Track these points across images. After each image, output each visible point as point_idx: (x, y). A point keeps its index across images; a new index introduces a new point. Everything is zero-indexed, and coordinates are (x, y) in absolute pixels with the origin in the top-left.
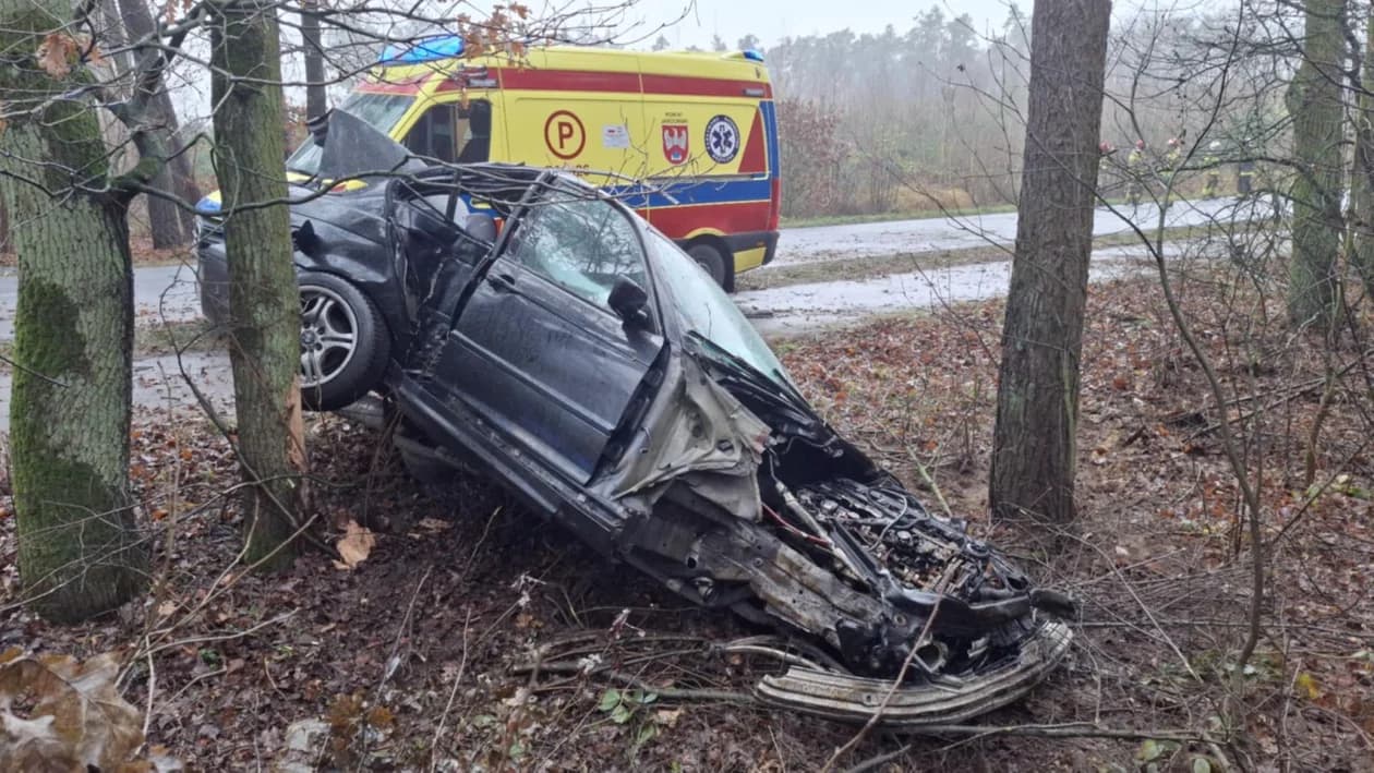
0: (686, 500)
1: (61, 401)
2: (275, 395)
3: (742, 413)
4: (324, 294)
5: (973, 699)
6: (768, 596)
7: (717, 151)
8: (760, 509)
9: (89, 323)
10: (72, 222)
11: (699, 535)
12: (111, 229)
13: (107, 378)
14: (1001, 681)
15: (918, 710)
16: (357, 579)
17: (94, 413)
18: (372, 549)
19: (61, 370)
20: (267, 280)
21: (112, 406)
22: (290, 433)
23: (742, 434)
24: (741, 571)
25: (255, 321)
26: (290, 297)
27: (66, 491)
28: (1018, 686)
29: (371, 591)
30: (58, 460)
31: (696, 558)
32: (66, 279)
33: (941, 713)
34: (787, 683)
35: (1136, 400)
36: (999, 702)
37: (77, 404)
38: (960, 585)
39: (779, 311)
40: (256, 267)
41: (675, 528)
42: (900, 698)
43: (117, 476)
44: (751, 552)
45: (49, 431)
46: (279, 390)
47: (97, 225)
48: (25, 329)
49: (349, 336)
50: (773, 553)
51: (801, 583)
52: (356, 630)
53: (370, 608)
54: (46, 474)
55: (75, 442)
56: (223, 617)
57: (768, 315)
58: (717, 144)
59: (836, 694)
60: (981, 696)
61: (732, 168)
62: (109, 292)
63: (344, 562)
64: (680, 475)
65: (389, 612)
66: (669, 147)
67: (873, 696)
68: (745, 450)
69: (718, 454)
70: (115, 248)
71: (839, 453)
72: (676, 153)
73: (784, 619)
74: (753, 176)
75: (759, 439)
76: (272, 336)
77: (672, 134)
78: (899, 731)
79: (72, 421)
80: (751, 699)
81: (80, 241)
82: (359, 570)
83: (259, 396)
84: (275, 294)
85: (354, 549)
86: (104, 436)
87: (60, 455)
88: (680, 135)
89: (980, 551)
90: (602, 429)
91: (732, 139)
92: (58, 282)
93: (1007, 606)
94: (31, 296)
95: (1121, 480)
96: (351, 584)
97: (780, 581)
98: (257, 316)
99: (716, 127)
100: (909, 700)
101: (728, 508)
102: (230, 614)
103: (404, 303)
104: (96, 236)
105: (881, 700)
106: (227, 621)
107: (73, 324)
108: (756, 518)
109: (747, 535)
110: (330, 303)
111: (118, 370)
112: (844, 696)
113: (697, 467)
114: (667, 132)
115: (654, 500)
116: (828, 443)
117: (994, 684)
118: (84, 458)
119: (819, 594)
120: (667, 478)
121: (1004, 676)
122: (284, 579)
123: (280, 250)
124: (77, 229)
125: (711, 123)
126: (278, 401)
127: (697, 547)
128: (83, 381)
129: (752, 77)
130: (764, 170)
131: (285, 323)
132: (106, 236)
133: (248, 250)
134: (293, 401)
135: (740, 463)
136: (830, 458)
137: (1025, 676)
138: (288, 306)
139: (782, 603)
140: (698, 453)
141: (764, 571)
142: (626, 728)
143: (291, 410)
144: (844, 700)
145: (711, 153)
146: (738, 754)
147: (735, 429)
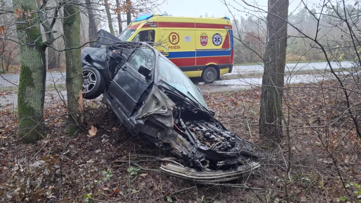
0: (154, 122)
1: (27, 93)
2: (75, 94)
3: (169, 100)
4: (90, 71)
5: (218, 177)
6: (174, 147)
7: (216, 43)
8: (173, 125)
9: (35, 75)
10: (31, 53)
11: (159, 131)
12: (41, 54)
13: (38, 88)
14: (229, 174)
15: (201, 178)
16: (92, 139)
17: (35, 96)
18: (97, 133)
19: (28, 86)
20: (74, 67)
21: (39, 95)
22: (78, 103)
23: (168, 105)
24: (168, 141)
25: (71, 76)
26: (80, 71)
27: (27, 113)
28: (235, 176)
29: (94, 142)
30: (26, 106)
31: (158, 137)
32: (30, 65)
33: (208, 179)
34: (167, 167)
35: (324, 111)
36: (228, 179)
37: (31, 93)
38: (219, 147)
39: (230, 85)
40: (71, 64)
41: (153, 129)
42: (196, 174)
43: (39, 111)
44: (171, 136)
45: (25, 99)
46: (76, 93)
47: (37, 53)
48: (21, 76)
49: (95, 81)
50: (177, 136)
51: (182, 144)
52: (87, 151)
53: (92, 146)
54: (23, 109)
55: (30, 102)
56: (58, 145)
57: (227, 85)
58: (216, 41)
59: (179, 171)
60: (221, 176)
61: (220, 47)
62: (40, 69)
63: (90, 135)
64: (152, 114)
65: (96, 147)
66: (202, 41)
67: (189, 173)
68: (168, 109)
69: (162, 110)
70: (41, 59)
71: (196, 112)
72: (204, 43)
73: (177, 153)
74: (226, 49)
75: (172, 107)
76: (75, 80)
77: (203, 38)
78: (197, 183)
79: (29, 97)
80: (159, 171)
81: (33, 57)
82: (93, 138)
83: (71, 94)
84: (76, 70)
85: (92, 133)
86: (37, 102)
87: (27, 105)
88: (205, 38)
89: (233, 140)
90: (135, 102)
91: (220, 40)
92: (28, 66)
93: (231, 153)
94: (23, 69)
95: (308, 132)
96: (90, 140)
97: (178, 144)
98: (72, 76)
99: (216, 36)
100: (199, 175)
101: (164, 124)
102: (60, 144)
103: (108, 74)
104: (37, 56)
105: (191, 174)
106: (59, 145)
107: (31, 75)
108: (171, 127)
109: (171, 132)
110: (92, 74)
111: (41, 86)
112: (181, 172)
113: (156, 113)
114: (202, 38)
115: (145, 120)
116: (194, 109)
117: (227, 174)
118: (32, 106)
119: (186, 147)
120: (148, 115)
121: (230, 173)
122: (75, 138)
123: (77, 60)
124: (33, 54)
125: (214, 35)
126: (75, 95)
127: (159, 134)
128: (32, 88)
129: (227, 24)
130: (229, 47)
131: (78, 77)
132: (39, 56)
133: (70, 60)
134: (79, 96)
135: (166, 113)
136: (193, 113)
137: (237, 174)
138: (79, 73)
139: (177, 149)
140: (156, 109)
141: (174, 141)
142: (133, 176)
143: (79, 98)
144: (181, 173)
145: (214, 43)
146: (153, 184)
147: (166, 104)
